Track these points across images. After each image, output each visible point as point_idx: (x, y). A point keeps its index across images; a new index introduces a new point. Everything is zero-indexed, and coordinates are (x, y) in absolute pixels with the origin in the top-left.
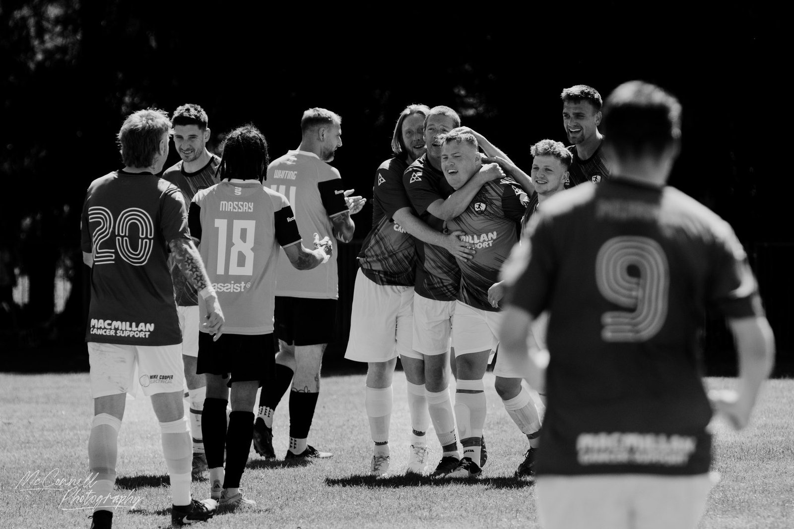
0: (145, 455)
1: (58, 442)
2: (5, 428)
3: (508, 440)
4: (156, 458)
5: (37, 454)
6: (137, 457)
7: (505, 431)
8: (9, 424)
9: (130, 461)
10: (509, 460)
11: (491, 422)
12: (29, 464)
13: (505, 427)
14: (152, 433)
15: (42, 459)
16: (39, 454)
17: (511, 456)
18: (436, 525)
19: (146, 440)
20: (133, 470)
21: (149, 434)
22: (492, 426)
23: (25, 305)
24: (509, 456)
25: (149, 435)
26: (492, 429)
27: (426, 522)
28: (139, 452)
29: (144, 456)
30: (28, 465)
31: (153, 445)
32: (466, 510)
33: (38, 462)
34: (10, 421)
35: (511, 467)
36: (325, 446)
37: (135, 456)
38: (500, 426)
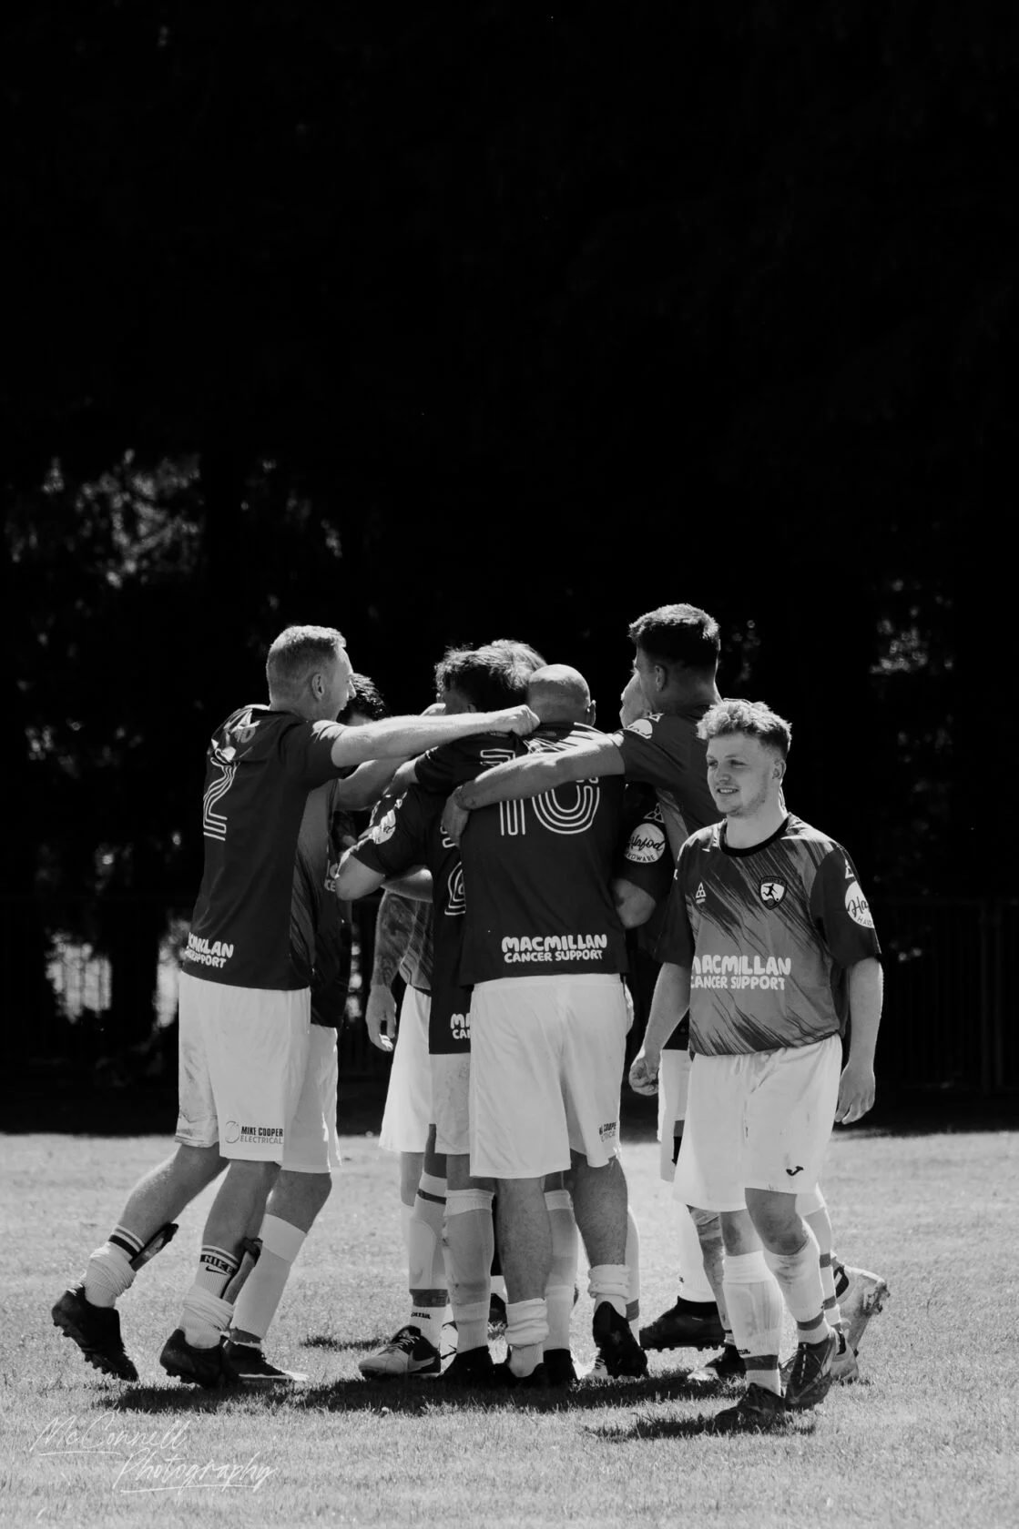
0: (343, 1282)
1: (184, 1259)
2: (87, 1233)
3: (996, 1256)
4: (362, 1287)
5: (148, 1281)
6: (329, 1285)
7: (987, 1240)
8: (92, 1225)
9: (316, 1292)
10: (1000, 1291)
11: (960, 1223)
12: (135, 1297)
13: (987, 1232)
14: (351, 1243)
15: (156, 1290)
16: (151, 1281)
17: (1004, 1284)
18: (881, 1409)
19: (341, 1255)
20: (323, 1308)
21: (347, 1244)
22: (963, 1231)
23: (104, 1012)
24: (1000, 1285)
25: (346, 1247)
26: (963, 1236)
27: (862, 1404)
28: (331, 1277)
29: (341, 1285)
30: (132, 1300)
31: (354, 1263)
32: (932, 1382)
33: (151, 1294)
34: (93, 1221)
35: (1006, 1304)
36: (666, 1267)
37: (323, 1284)
38: (980, 1230)
